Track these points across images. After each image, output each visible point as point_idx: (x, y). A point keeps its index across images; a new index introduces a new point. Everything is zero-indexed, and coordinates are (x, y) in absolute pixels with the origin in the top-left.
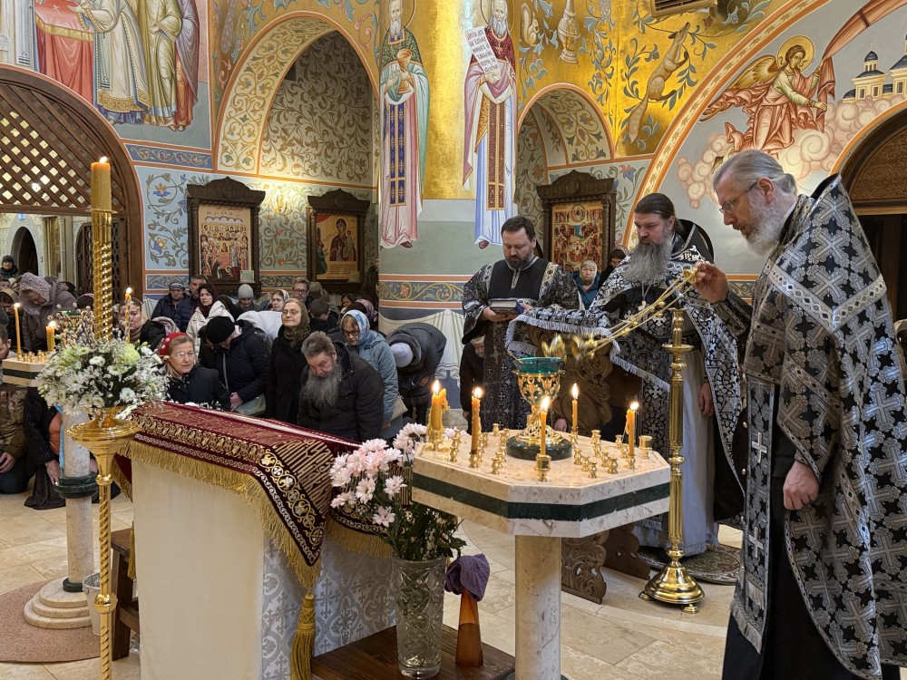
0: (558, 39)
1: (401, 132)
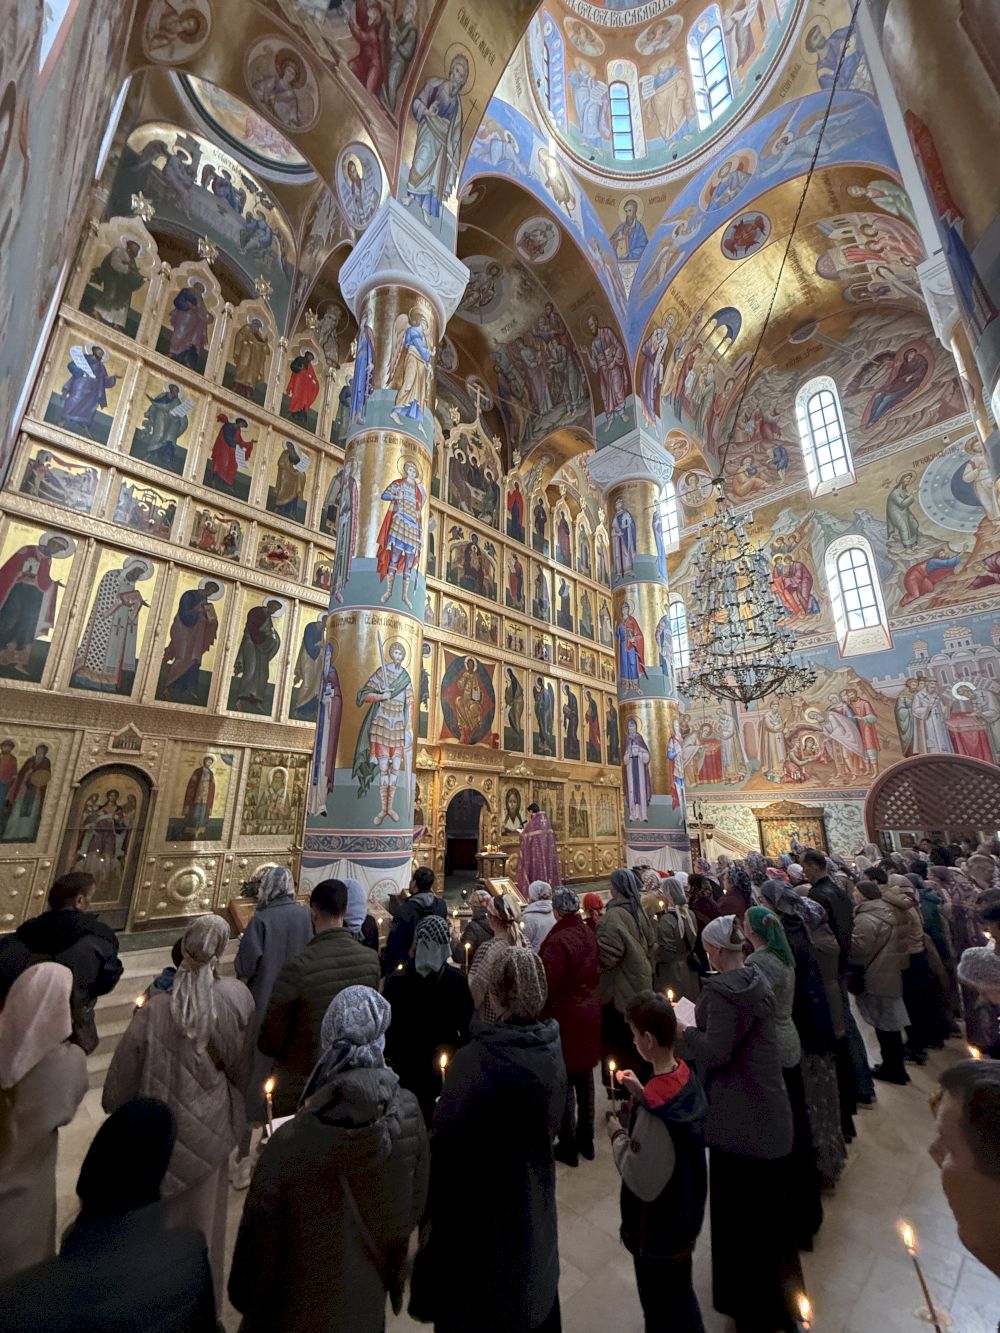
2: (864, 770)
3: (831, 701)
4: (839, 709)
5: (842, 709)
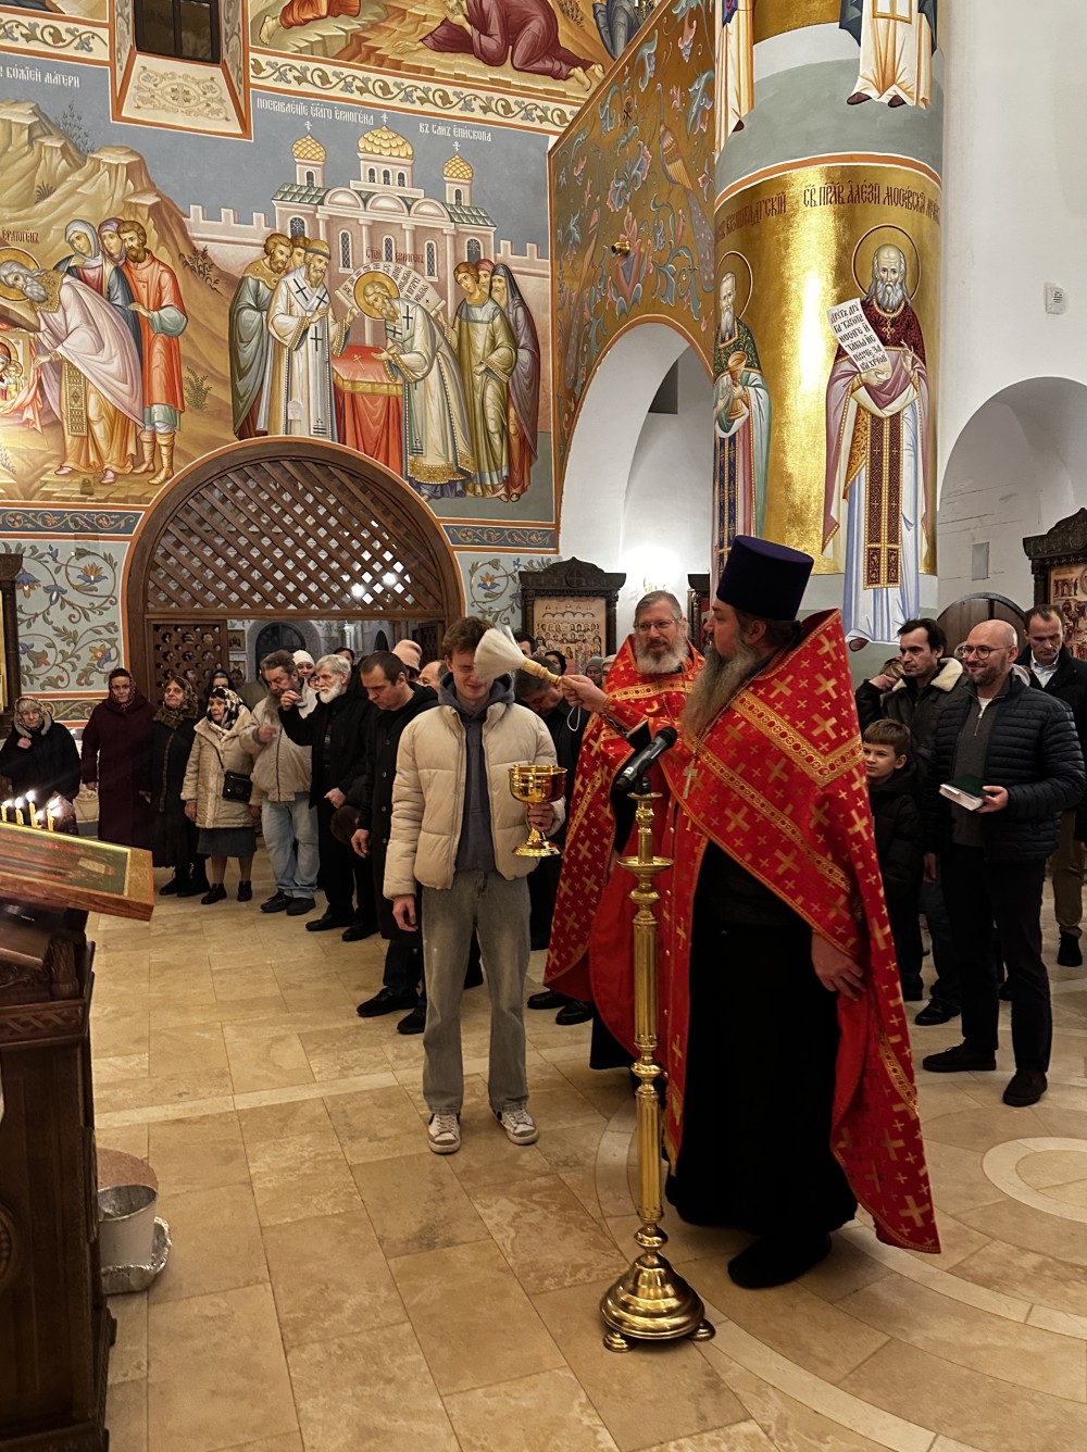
2: (137, 459)
3: (71, 243)
4: (91, 274)
5: (102, 275)
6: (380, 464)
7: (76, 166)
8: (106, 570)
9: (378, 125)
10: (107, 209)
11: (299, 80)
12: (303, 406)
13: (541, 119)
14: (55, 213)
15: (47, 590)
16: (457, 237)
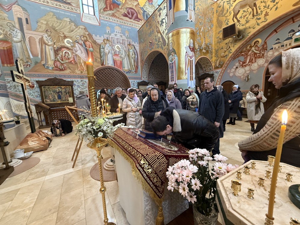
0: (202, 48)
1: (173, 68)
3: (77, 38)
4: (80, 43)
5: (81, 43)
6: (120, 69)
7: (77, 28)
8: (85, 83)
9: (117, 26)
10: (81, 34)
11: (106, 18)
12: (110, 61)
13: (137, 27)
14: (74, 34)
15: (77, 86)
16: (127, 41)
